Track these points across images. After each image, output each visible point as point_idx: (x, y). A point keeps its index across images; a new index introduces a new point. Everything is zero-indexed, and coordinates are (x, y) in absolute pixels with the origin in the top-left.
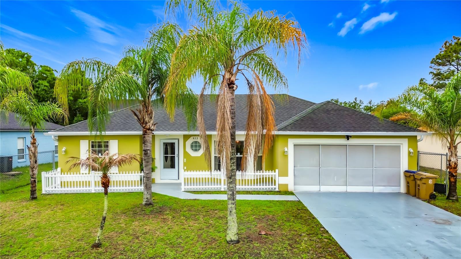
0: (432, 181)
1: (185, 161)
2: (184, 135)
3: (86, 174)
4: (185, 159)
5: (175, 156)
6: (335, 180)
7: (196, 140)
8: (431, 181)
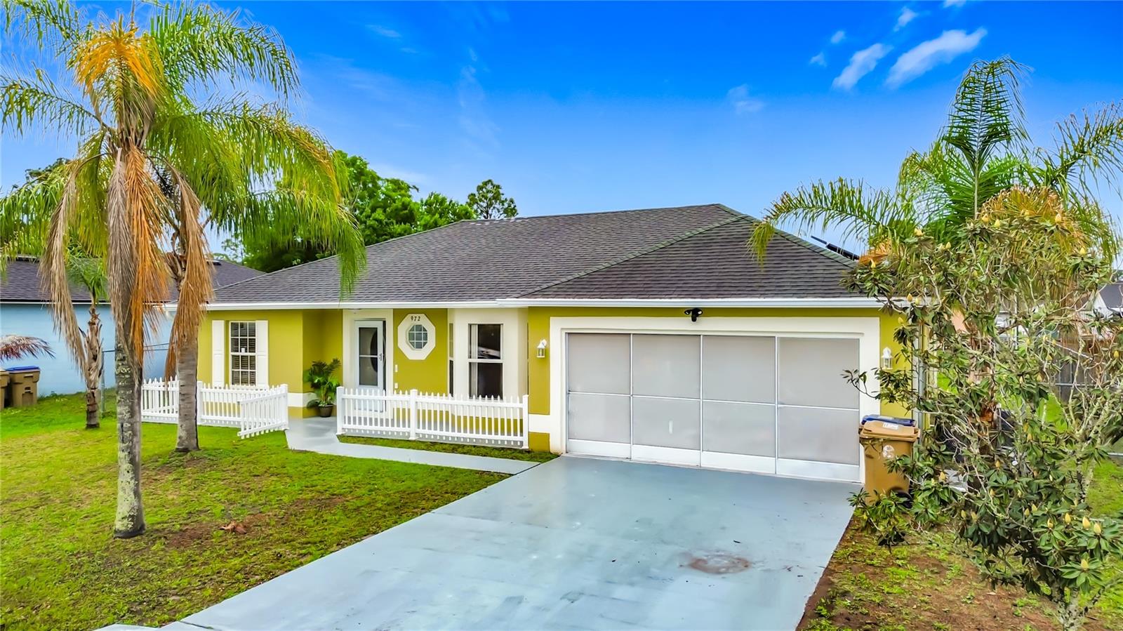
0: (892, 449)
1: (396, 371)
2: (395, 310)
3: (220, 388)
4: (396, 366)
5: (377, 358)
6: (671, 430)
7: (419, 323)
8: (888, 449)
